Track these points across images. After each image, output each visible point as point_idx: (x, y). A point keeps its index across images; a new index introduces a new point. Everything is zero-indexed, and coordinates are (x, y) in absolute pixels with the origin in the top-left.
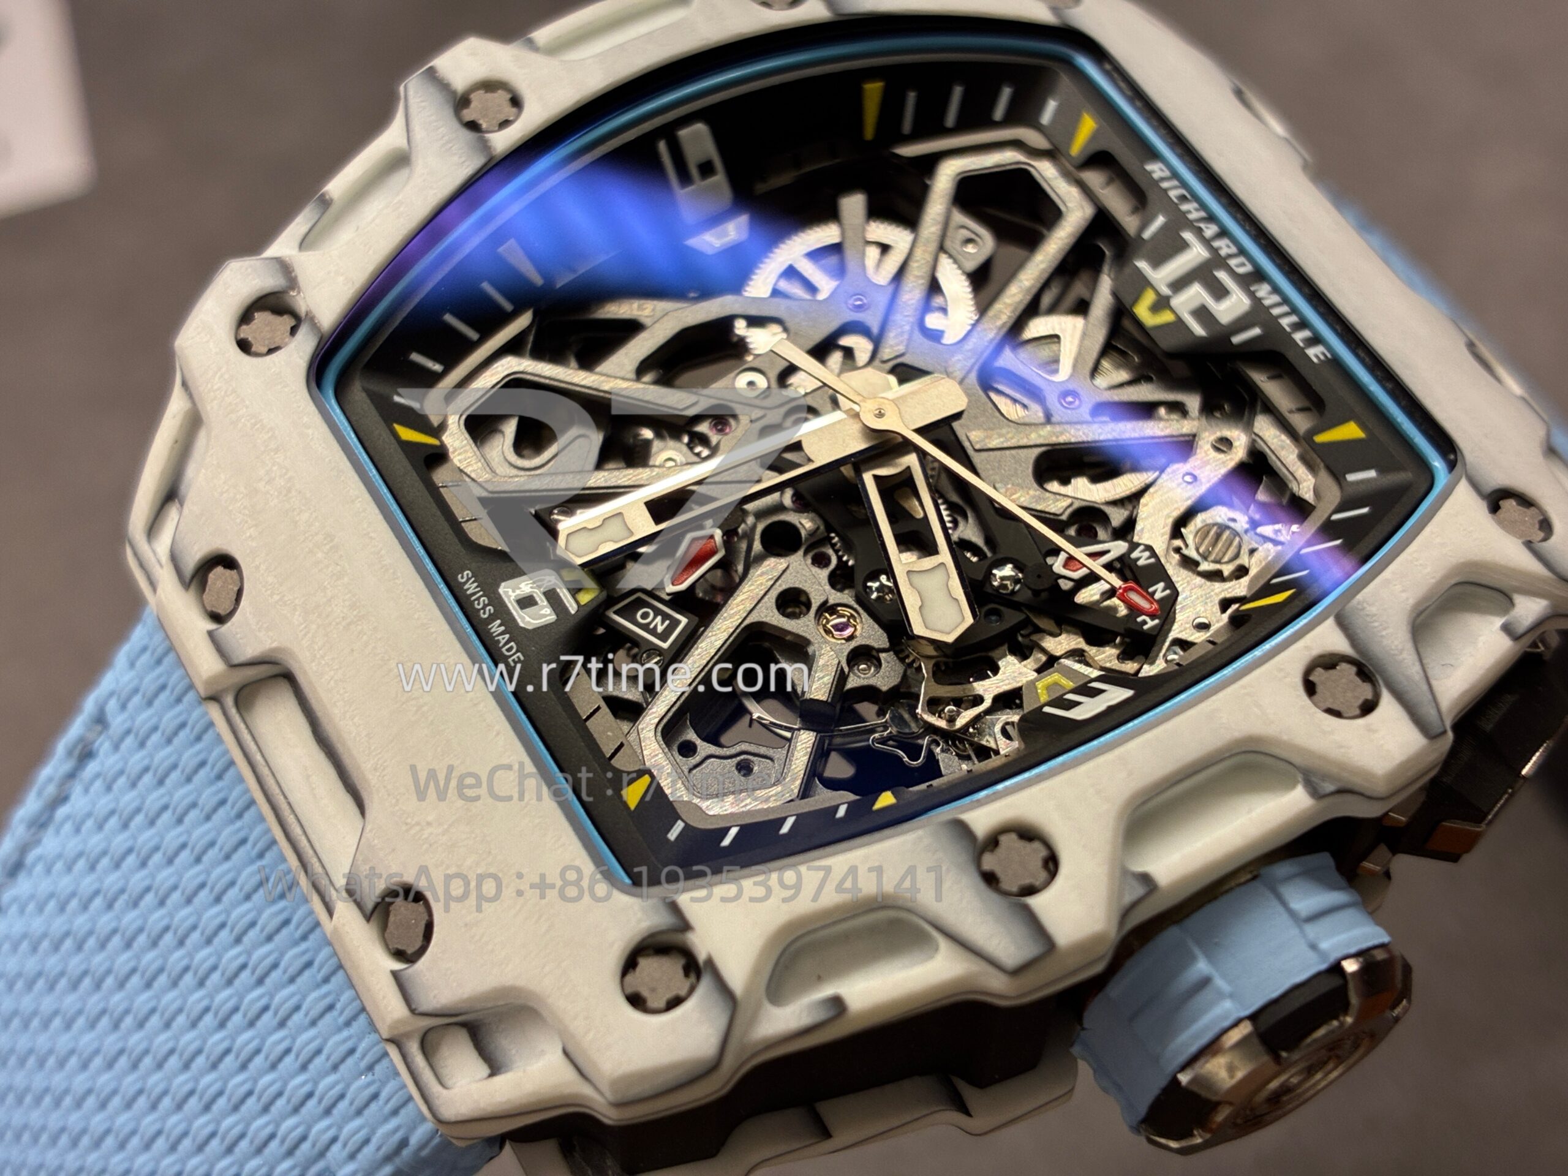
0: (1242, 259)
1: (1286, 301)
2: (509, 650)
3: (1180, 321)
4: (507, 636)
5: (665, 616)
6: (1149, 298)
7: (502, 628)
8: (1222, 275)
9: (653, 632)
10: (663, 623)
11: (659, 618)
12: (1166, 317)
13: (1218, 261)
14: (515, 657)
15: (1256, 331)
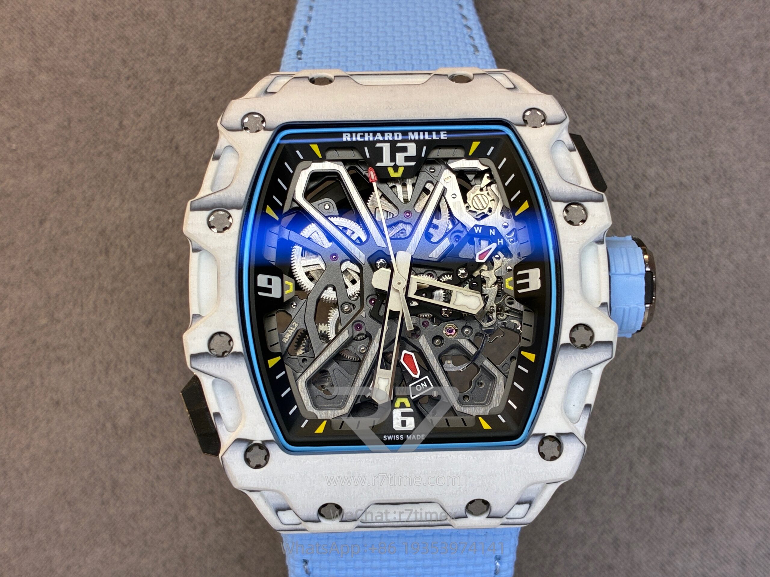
0: (396, 134)
1: (419, 131)
2: (419, 437)
3: (405, 167)
5: (422, 382)
6: (391, 170)
7: (410, 435)
8: (399, 145)
9: (425, 388)
10: (424, 384)
11: (422, 384)
12: (401, 170)
15: (425, 148)
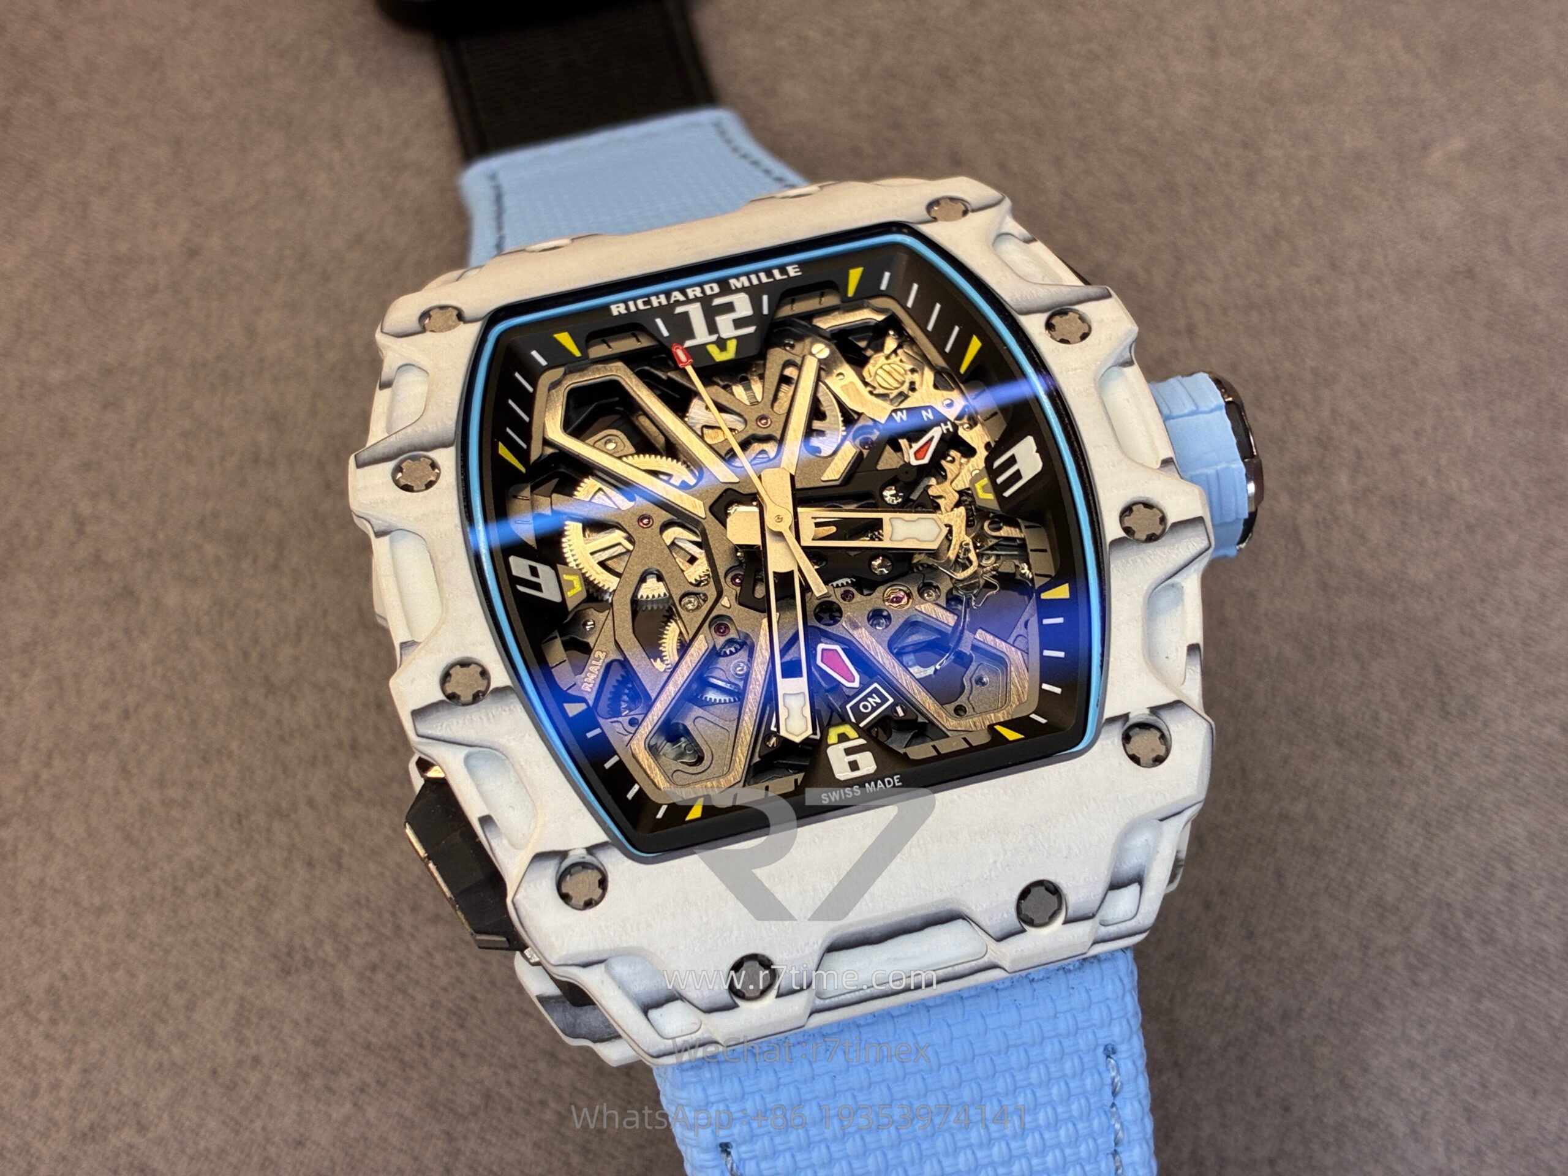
0: (707, 287)
1: (747, 274)
2: (889, 783)
3: (737, 338)
4: (879, 782)
5: (870, 695)
6: (713, 350)
7: (873, 783)
8: (717, 302)
9: (879, 705)
10: (874, 698)
11: (869, 700)
12: (732, 346)
13: (705, 301)
14: (896, 781)
15: (765, 298)
